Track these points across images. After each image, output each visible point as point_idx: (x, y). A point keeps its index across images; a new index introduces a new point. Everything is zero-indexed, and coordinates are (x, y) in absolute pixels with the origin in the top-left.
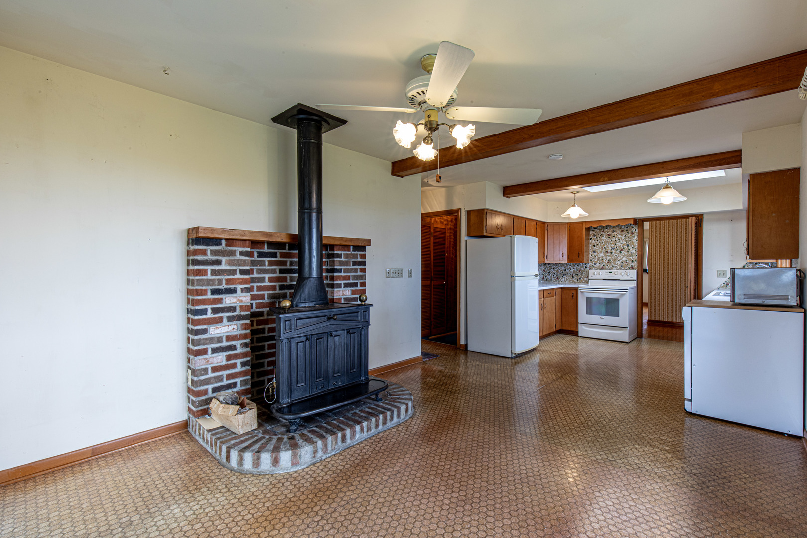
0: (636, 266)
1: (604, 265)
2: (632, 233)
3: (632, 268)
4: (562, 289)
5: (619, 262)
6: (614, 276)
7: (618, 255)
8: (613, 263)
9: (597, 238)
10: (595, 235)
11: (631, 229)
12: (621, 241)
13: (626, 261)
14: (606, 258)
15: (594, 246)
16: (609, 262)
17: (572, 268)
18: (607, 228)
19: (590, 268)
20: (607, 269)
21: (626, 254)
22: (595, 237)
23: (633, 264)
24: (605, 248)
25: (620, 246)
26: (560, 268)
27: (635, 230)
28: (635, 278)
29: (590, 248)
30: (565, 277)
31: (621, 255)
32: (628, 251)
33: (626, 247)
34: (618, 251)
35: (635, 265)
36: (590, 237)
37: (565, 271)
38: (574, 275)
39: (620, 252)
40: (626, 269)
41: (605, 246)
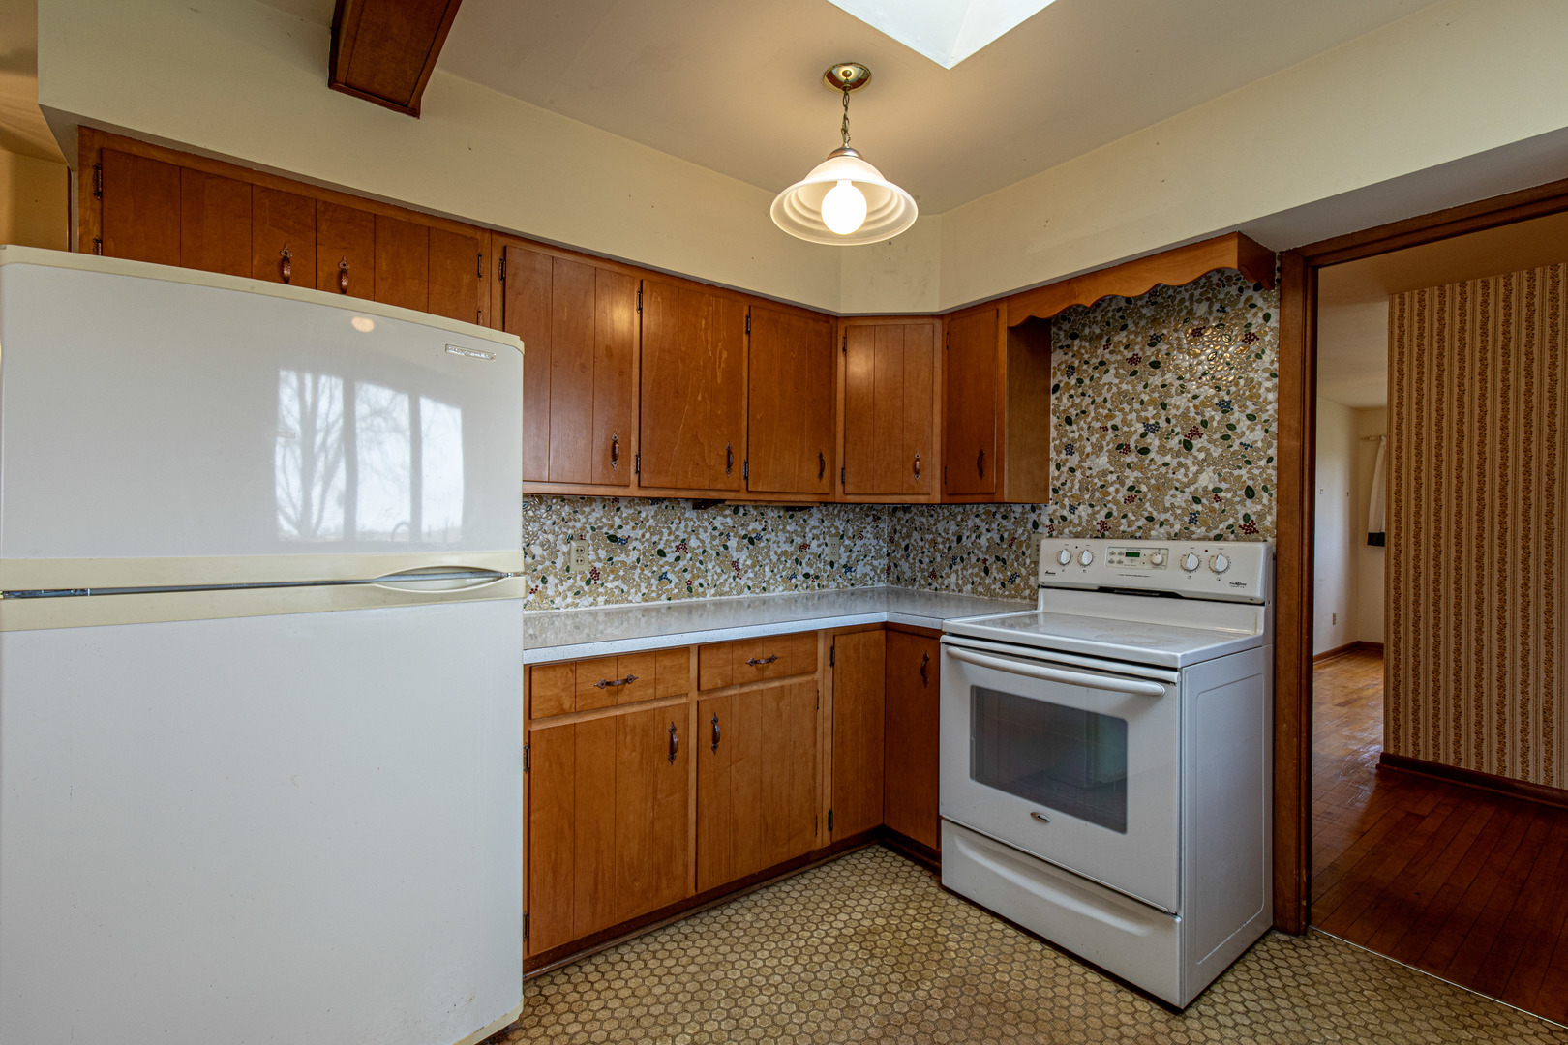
0: (1270, 520)
1: (1109, 515)
2: (1249, 338)
3: (1249, 529)
4: (887, 627)
5: (1181, 500)
6: (1147, 570)
7: (1174, 463)
8: (1154, 503)
9: (1080, 381)
10: (1071, 370)
11: (1241, 316)
12: (1193, 387)
13: (1217, 490)
14: (1120, 481)
15: (1069, 421)
16: (1130, 500)
17: (984, 527)
18: (1124, 327)
19: (1051, 528)
20: (1124, 535)
21: (1216, 452)
22: (1073, 382)
23: (1252, 508)
24: (1115, 428)
25: (1185, 415)
26: (940, 527)
27: (1267, 317)
28: (1257, 588)
29: (1053, 433)
30: (958, 567)
31: (1189, 461)
32: (1226, 438)
33: (1218, 416)
34: (1174, 443)
35: (1261, 516)
36: (1053, 383)
37: (959, 539)
38: (991, 560)
39: (1188, 446)
40: (1218, 538)
41: (1117, 421)
